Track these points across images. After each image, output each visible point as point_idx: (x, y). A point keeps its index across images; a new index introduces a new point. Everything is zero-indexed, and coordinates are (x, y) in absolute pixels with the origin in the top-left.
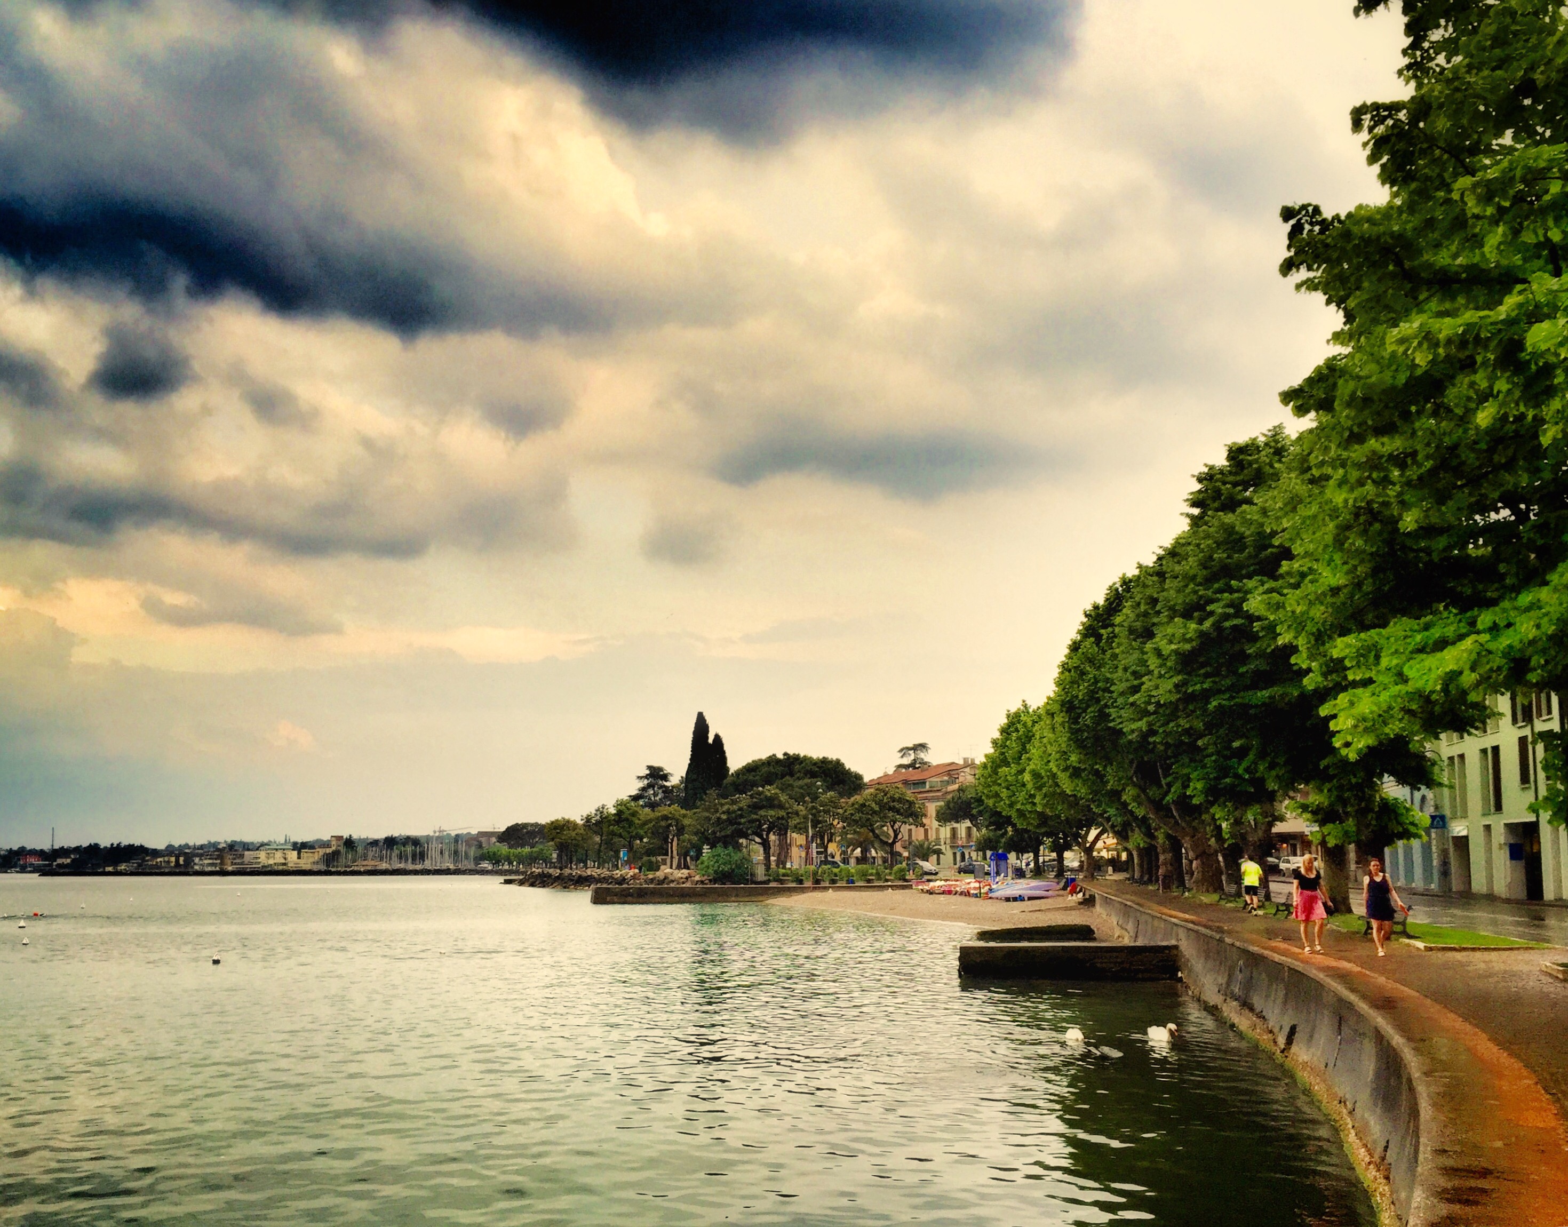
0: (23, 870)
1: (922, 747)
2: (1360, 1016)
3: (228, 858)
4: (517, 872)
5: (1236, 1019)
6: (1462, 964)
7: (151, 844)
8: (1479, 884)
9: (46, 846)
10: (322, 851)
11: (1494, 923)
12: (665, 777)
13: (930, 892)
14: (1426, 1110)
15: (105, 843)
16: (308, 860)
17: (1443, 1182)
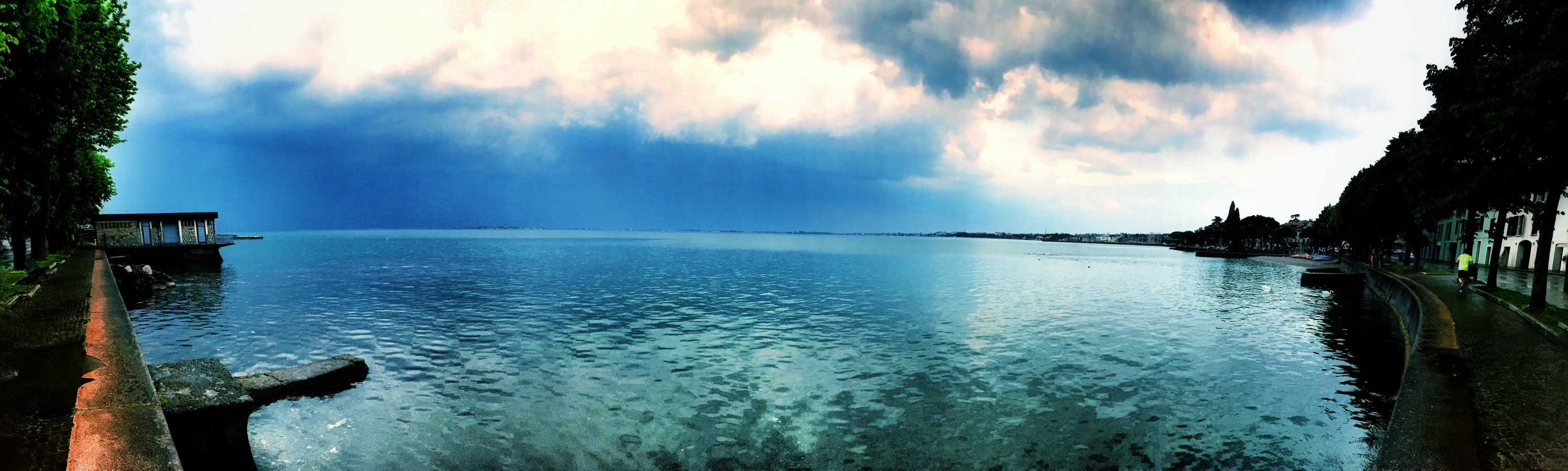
0: (1038, 240)
1: (1298, 215)
2: (1409, 292)
3: (1092, 238)
4: (1174, 246)
5: (1377, 292)
6: (1434, 278)
7: (1071, 234)
8: (1441, 258)
9: (1044, 234)
10: (1118, 237)
11: (1443, 268)
12: (1221, 220)
13: (1295, 257)
14: (1421, 316)
15: (1059, 233)
16: (1114, 240)
17: (1423, 334)
